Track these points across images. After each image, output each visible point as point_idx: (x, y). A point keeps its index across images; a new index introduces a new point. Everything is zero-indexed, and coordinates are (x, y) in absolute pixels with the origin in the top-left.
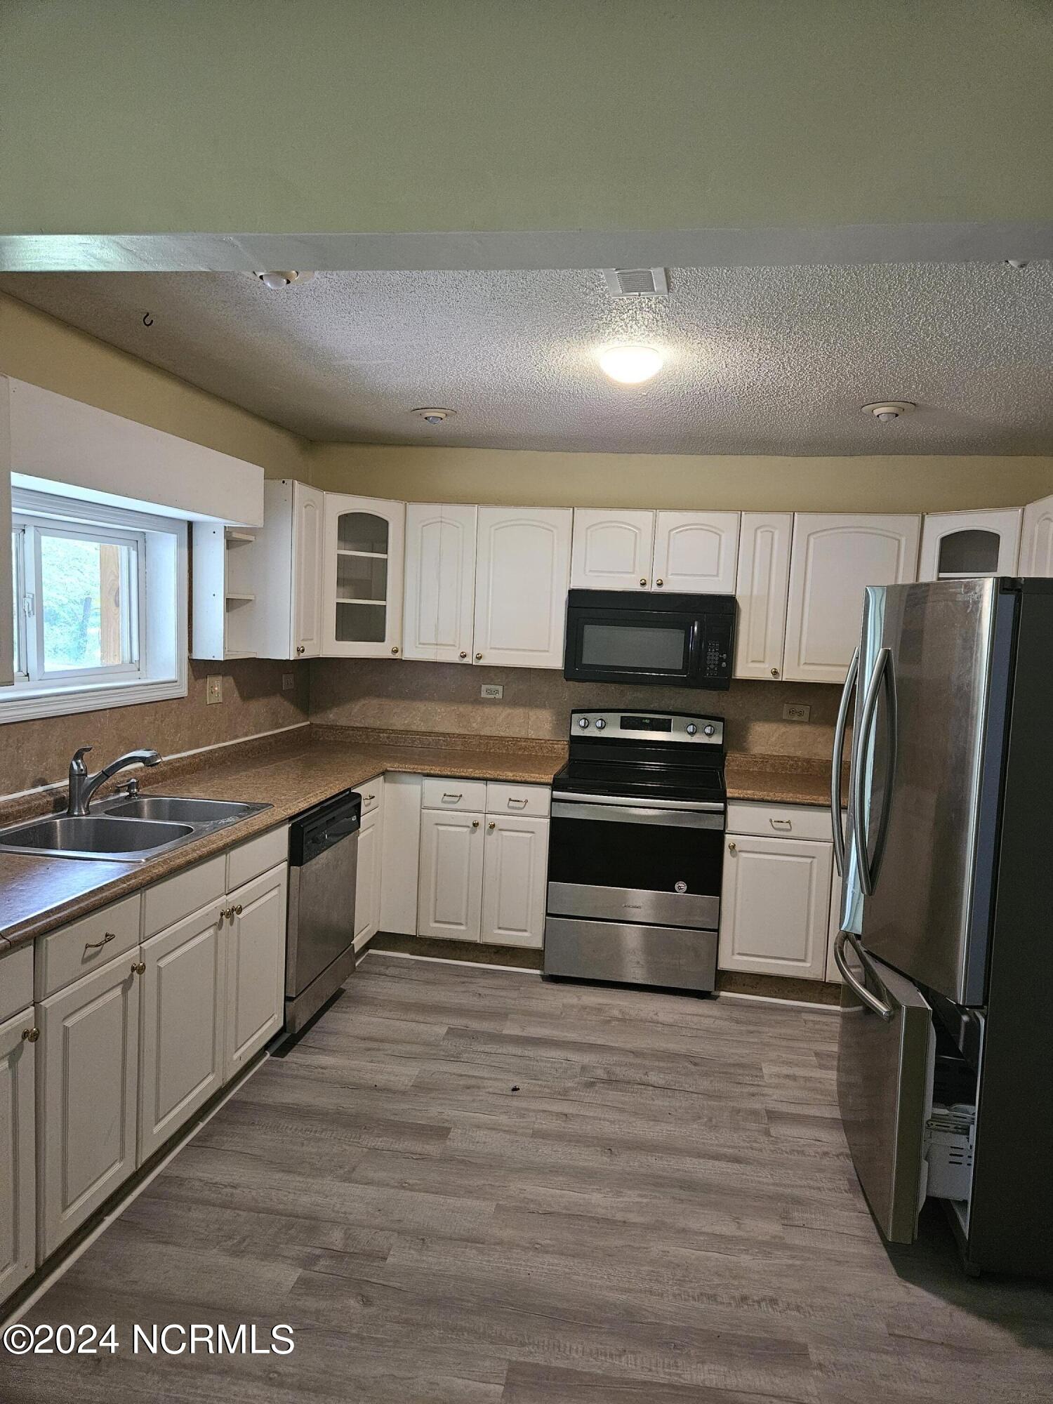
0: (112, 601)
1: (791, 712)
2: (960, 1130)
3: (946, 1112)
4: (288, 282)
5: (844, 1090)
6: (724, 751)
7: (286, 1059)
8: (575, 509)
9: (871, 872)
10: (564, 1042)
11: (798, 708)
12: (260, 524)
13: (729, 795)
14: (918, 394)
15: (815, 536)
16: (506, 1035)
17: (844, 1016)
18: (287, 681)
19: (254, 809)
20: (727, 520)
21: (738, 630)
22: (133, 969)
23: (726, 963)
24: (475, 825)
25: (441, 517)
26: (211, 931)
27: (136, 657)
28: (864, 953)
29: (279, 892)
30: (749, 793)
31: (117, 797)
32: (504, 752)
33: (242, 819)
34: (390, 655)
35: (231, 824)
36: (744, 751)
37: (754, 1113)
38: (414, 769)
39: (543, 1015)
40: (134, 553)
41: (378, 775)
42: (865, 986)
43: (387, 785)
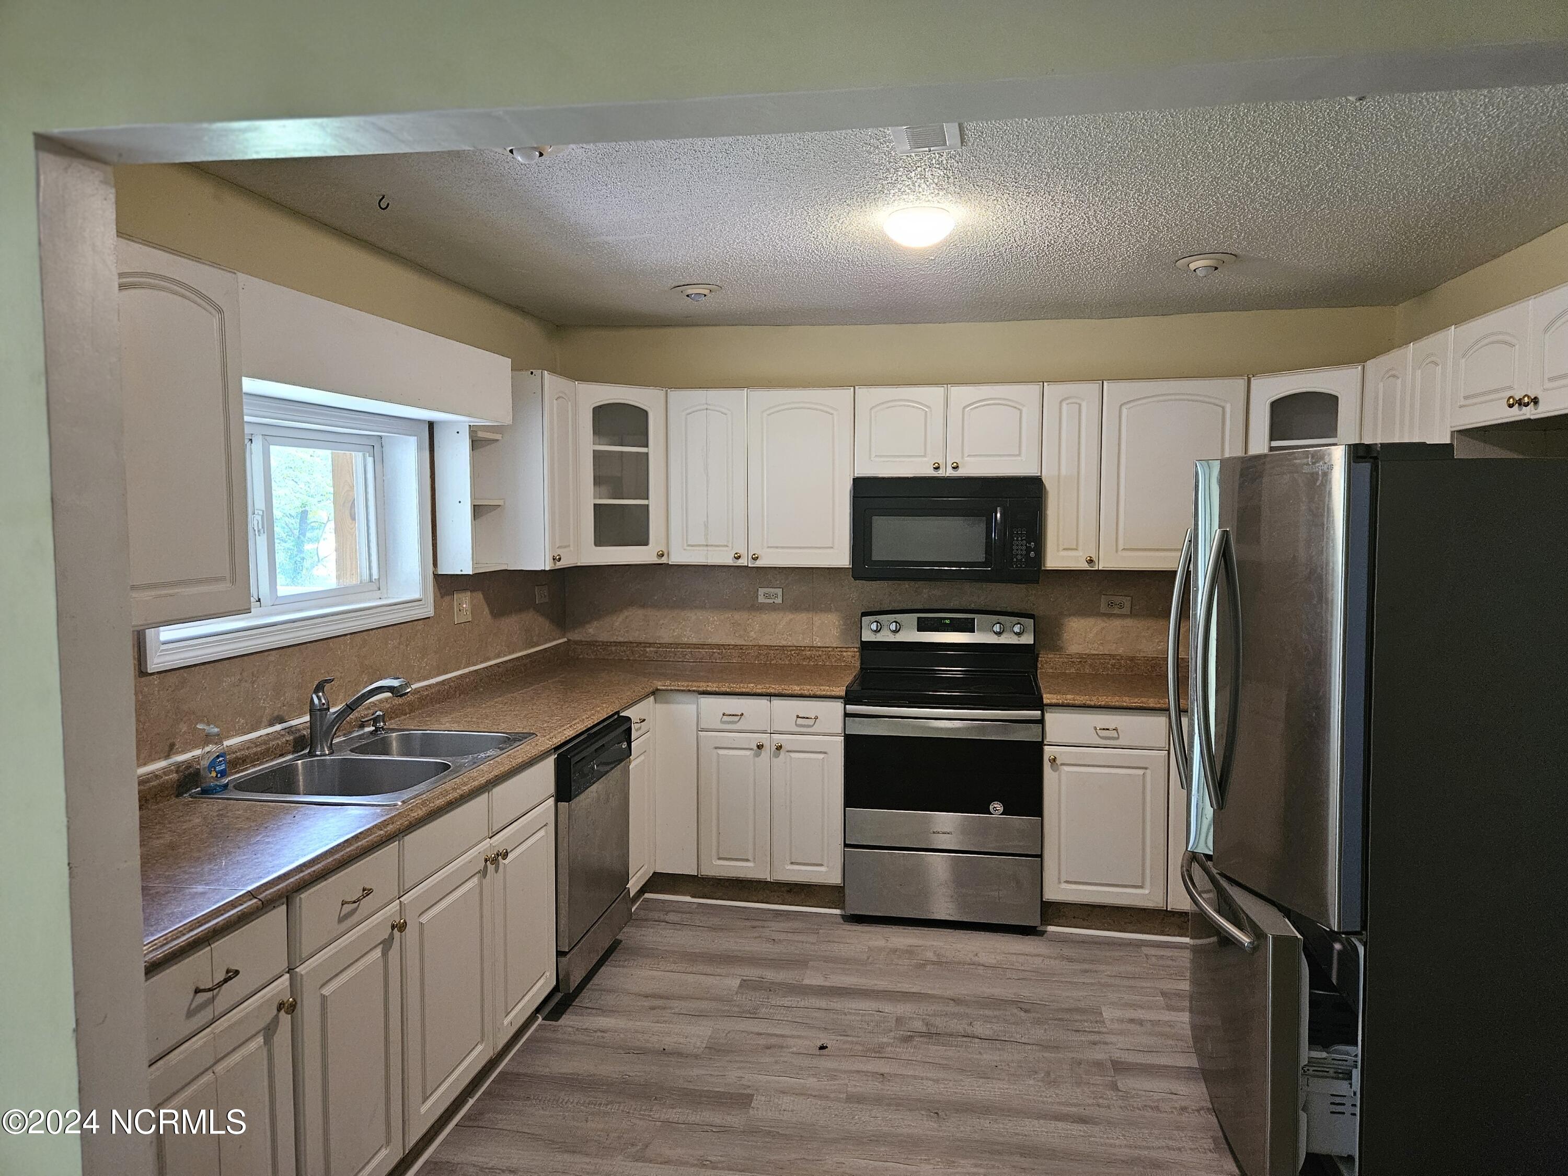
0: (347, 512)
1: (1111, 605)
2: (1340, 1075)
3: (1324, 1055)
4: (541, 155)
5: (1200, 1034)
6: (1036, 652)
7: (562, 1022)
8: (857, 387)
9: (1220, 784)
10: (874, 991)
11: (1117, 600)
12: (508, 420)
13: (1046, 701)
14: (1240, 243)
15: (1128, 406)
16: (807, 985)
17: (1195, 950)
18: (541, 595)
19: (515, 740)
20: (1027, 393)
21: (1046, 515)
22: (393, 927)
23: (1051, 894)
24: (760, 747)
25: (707, 404)
26: (475, 880)
27: (375, 576)
28: (1218, 876)
29: (547, 833)
30: (1069, 698)
31: (361, 732)
32: (787, 663)
33: (503, 752)
34: (655, 560)
35: (492, 757)
36: (1057, 650)
37: (1099, 1064)
38: (688, 686)
39: (847, 961)
40: (370, 460)
41: (647, 696)
42: (1219, 912)
43: (658, 706)
